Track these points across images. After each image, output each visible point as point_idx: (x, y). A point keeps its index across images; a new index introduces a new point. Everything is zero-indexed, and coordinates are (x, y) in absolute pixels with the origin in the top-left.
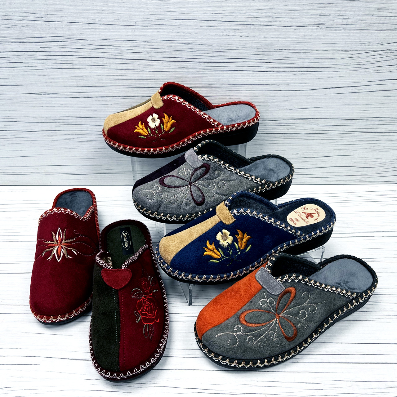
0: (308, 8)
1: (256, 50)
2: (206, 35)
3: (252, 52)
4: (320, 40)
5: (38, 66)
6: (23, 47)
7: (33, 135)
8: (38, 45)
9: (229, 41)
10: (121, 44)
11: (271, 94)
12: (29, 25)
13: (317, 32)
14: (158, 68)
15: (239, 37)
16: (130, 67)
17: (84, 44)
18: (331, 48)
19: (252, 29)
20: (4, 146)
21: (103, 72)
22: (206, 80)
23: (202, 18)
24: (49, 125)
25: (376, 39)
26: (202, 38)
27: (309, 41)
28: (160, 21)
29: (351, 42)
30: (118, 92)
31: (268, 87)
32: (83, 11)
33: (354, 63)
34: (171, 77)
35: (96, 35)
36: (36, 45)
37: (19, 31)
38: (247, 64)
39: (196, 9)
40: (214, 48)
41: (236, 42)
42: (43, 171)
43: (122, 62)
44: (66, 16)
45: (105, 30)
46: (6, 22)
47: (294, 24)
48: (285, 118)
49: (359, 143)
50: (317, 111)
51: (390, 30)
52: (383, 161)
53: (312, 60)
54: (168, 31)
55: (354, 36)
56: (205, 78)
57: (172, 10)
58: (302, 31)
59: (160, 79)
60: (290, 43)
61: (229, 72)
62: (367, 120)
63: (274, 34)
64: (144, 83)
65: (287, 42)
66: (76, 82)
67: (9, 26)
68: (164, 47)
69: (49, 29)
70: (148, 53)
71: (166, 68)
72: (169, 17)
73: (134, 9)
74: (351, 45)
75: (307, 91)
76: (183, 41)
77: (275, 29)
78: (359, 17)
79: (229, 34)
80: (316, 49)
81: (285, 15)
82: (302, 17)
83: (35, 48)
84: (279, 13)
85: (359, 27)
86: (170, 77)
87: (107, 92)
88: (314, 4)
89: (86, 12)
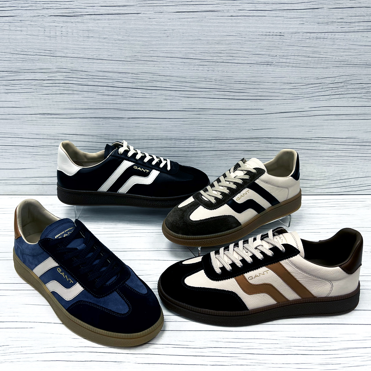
0: (260, 50)
1: (220, 82)
2: (181, 70)
3: (217, 84)
4: (270, 75)
5: (44, 92)
6: (34, 76)
7: (35, 150)
8: (46, 75)
9: (199, 74)
10: (113, 75)
11: (233, 117)
12: (40, 59)
13: (267, 68)
15: (207, 71)
16: (120, 93)
17: (83, 75)
18: (278, 81)
19: (217, 65)
20: (9, 159)
21: (97, 97)
22: (180, 105)
23: (178, 56)
24: (49, 141)
25: (312, 75)
26: (178, 72)
27: (261, 75)
28: (145, 58)
29: (294, 77)
30: (109, 113)
31: (231, 112)
32: (85, 49)
33: (298, 93)
34: (153, 102)
35: (93, 67)
36: (44, 75)
37: (31, 63)
38: (214, 93)
39: (173, 49)
40: (187, 80)
41: (204, 75)
42: (40, 182)
43: (113, 89)
44: (71, 52)
45: (101, 64)
46: (21, 56)
47: (249, 62)
48: (245, 137)
49: (306, 159)
50: (271, 131)
51: (323, 68)
52: (327, 174)
53: (264, 90)
54: (151, 65)
55: (295, 72)
56: (180, 103)
57: (155, 49)
58: (256, 68)
59: (144, 104)
60: (248, 76)
61: (199, 99)
62: (311, 139)
63: (234, 69)
65: (244, 76)
66: (75, 105)
67: (23, 60)
68: (147, 78)
69: (56, 63)
70: (135, 83)
71: (149, 95)
72: (152, 55)
73: (125, 48)
74: (294, 79)
75: (261, 115)
76: (162, 73)
77: (234, 65)
78: (299, 58)
79: (199, 69)
80: (267, 81)
81: (242, 54)
82: (255, 57)
83: (44, 77)
84: (237, 53)
85: (299, 65)
87: (100, 113)
88: (264, 48)
89: (86, 50)
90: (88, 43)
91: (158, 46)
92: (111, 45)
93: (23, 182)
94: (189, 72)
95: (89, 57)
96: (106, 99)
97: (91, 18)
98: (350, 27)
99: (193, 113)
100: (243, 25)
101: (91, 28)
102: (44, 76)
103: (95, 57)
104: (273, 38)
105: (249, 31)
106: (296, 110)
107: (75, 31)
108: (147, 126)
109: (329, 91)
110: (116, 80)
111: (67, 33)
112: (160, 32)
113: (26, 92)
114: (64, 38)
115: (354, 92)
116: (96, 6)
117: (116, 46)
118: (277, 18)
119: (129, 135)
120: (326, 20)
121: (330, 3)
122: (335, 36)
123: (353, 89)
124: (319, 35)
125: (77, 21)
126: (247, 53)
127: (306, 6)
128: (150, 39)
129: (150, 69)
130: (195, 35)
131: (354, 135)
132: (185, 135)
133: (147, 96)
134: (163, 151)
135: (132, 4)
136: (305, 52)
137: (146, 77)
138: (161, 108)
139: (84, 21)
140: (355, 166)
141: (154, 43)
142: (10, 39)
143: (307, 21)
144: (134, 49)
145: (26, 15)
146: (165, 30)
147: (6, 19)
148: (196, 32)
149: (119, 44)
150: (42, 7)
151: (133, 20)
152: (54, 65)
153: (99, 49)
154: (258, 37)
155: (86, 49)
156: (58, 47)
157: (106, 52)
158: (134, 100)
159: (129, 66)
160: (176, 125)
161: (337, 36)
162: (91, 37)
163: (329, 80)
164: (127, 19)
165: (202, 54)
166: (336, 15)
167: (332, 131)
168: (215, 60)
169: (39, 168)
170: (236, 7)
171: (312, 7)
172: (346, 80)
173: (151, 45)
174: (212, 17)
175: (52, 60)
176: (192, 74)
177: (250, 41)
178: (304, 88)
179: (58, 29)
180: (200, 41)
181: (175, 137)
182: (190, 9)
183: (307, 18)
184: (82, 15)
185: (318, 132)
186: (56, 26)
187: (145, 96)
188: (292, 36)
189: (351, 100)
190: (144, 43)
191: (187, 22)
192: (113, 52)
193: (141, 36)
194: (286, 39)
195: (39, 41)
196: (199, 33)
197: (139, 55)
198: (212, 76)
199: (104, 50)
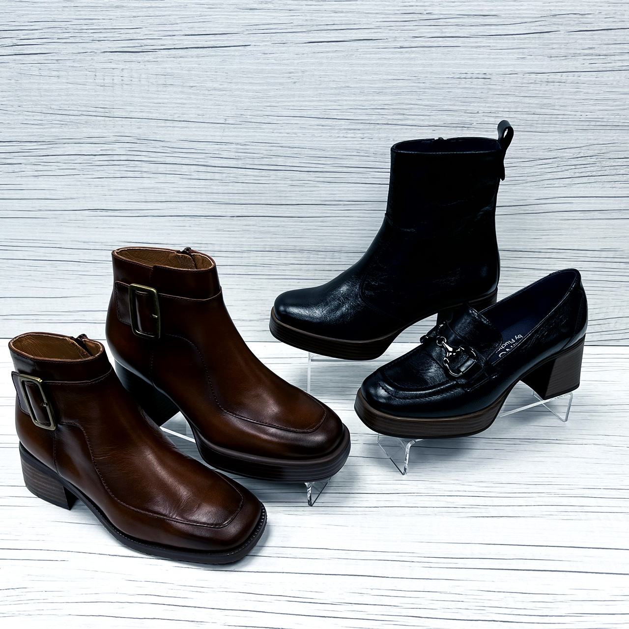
0: (449, 103)
1: (383, 156)
2: (317, 137)
3: (378, 159)
5: (95, 174)
6: (76, 149)
7: (82, 267)
8: (99, 147)
9: (347, 144)
10: (207, 146)
12: (88, 121)
13: (463, 133)
14: (254, 179)
15: (361, 139)
16: (217, 176)
17: (158, 146)
19: (377, 129)
20: (41, 281)
21: (180, 183)
22: (317, 196)
23: (312, 115)
25: (541, 143)
26: (311, 141)
28: (256, 118)
30: (199, 209)
32: (159, 105)
33: (516, 174)
34: (271, 190)
35: (173, 134)
36: (95, 147)
37: (75, 128)
38: (371, 175)
39: (304, 104)
40: (327, 154)
41: (357, 145)
42: (91, 319)
43: (206, 170)
44: (137, 110)
45: (185, 129)
46: (59, 117)
47: (431, 123)
51: (559, 132)
54: (268, 130)
57: (273, 104)
58: (443, 133)
59: (256, 193)
61: (347, 185)
62: (540, 252)
63: (406, 135)
64: (234, 198)
66: (145, 195)
67: (62, 123)
68: (261, 152)
69: (114, 127)
70: (241, 159)
71: (264, 178)
72: (269, 113)
73: (223, 103)
76: (286, 143)
77: (406, 129)
78: (516, 116)
79: (347, 136)
81: (420, 111)
82: (442, 115)
84: (411, 109)
85: (517, 128)
86: (269, 190)
87: (185, 209)
88: (456, 99)
89: (162, 106)
90: (164, 95)
91: (279, 99)
92: (203, 97)
93: (63, 318)
94: (332, 141)
95: (167, 118)
96: (194, 185)
97: (169, 55)
98: (606, 62)
99: (338, 207)
100: (420, 62)
101: (169, 71)
102: (95, 149)
103: (176, 117)
104: (473, 83)
105: (431, 72)
106: (514, 203)
107: (143, 76)
108: (262, 229)
109: (570, 171)
110: (211, 155)
111: (132, 79)
112: (282, 76)
113: (67, 175)
114: (126, 87)
115: (614, 172)
116: (177, 35)
117: (211, 100)
118: (478, 50)
119: (234, 245)
120: (563, 52)
121: (572, 22)
122: (579, 78)
123: (613, 168)
124: (552, 77)
125: (147, 59)
126: (427, 108)
127: (528, 28)
128: (265, 87)
129: (267, 136)
130: (341, 79)
131: (615, 245)
132: (325, 245)
133: (261, 180)
134: (288, 270)
135: (236, 30)
136: (528, 105)
137: (259, 149)
138: (285, 199)
139: (158, 59)
140: (615, 297)
141: (272, 93)
142: (41, 90)
143: (531, 53)
144: (239, 105)
145: (66, 51)
146: (290, 73)
147: (34, 58)
148: (342, 75)
149: (215, 96)
150: (91, 39)
151: (237, 56)
152: (110, 131)
153: (182, 104)
154: (447, 81)
156: (116, 102)
157: (193, 109)
158: (239, 187)
159: (231, 132)
160: (309, 227)
161: (584, 77)
162: (169, 86)
163: (570, 153)
164: (228, 55)
165: (352, 111)
166: (581, 43)
167: (576, 238)
168: (374, 120)
169: (89, 296)
170: (409, 32)
171: (539, 29)
172: (599, 152)
173: (268, 98)
174: (368, 49)
175: (108, 123)
176: (335, 144)
177: (433, 88)
178: (526, 165)
179: (117, 72)
180: (348, 90)
181: (308, 247)
182: (331, 38)
183: (531, 48)
184: (154, 51)
185: (553, 240)
186: (113, 69)
188: (504, 78)
189: (609, 185)
190: (256, 94)
191: (327, 58)
192: (206, 109)
193: (250, 83)
194: (495, 84)
195: (86, 93)
196: (347, 76)
197: (248, 113)
198: (369, 148)
199: (191, 106)
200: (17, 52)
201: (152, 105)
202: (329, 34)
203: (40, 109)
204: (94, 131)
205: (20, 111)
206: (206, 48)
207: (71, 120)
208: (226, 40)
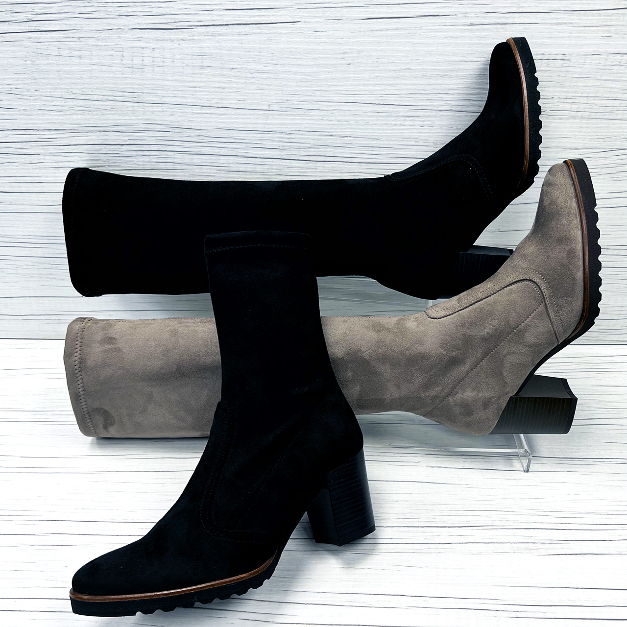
90: (200, 78)
91: (330, 82)
92: (244, 81)
94: (387, 130)
95: (204, 103)
97: (207, 32)
101: (207, 51)
102: (123, 138)
103: (213, 103)
104: (549, 65)
107: (177, 56)
110: (251, 145)
112: (335, 56)
114: (157, 68)
116: (217, 10)
117: (253, 83)
118: (558, 27)
125: (181, 37)
128: (315, 70)
129: (314, 124)
130: (401, 60)
133: (307, 172)
135: (282, 4)
136: (609, 90)
137: (306, 138)
139: (194, 38)
141: (323, 76)
142: (60, 73)
143: (616, 32)
144: (285, 89)
145: (89, 28)
146: (344, 53)
147: (53, 35)
148: (403, 56)
149: (258, 79)
150: (118, 13)
151: (284, 34)
152: (140, 118)
153: (220, 88)
155: (199, 89)
156: (146, 86)
157: (233, 94)
159: (275, 119)
162: (206, 68)
164: (274, 33)
165: (412, 96)
168: (436, 106)
170: (481, 7)
173: (318, 81)
174: (433, 26)
175: (137, 109)
176: (391, 133)
178: (602, 156)
179: (146, 52)
180: (409, 72)
182: (392, 13)
183: (617, 25)
184: (190, 27)
185: (622, 236)
186: (142, 48)
187: (305, 172)
188: (585, 60)
190: (305, 77)
191: (387, 36)
192: (248, 94)
193: (299, 65)
194: (574, 66)
195: (112, 75)
196: (408, 57)
197: (295, 98)
198: (429, 137)
199: (231, 91)
200: (33, 29)
201: (187, 89)
202: (391, 9)
203: (59, 93)
204: (121, 118)
205: (37, 95)
206: (249, 24)
207: (95, 107)
208: (273, 15)
